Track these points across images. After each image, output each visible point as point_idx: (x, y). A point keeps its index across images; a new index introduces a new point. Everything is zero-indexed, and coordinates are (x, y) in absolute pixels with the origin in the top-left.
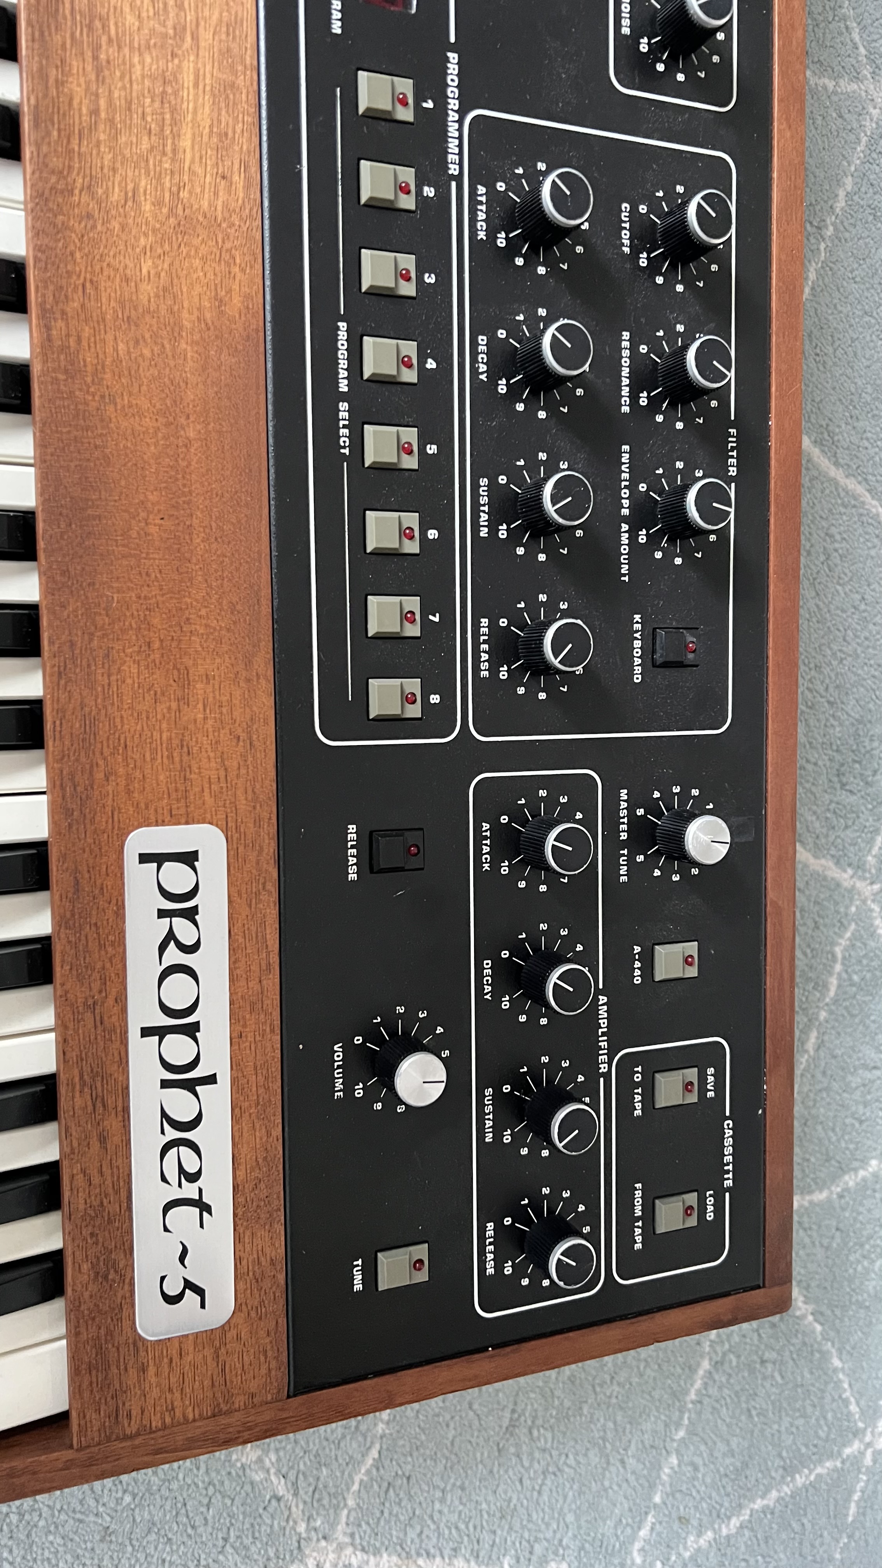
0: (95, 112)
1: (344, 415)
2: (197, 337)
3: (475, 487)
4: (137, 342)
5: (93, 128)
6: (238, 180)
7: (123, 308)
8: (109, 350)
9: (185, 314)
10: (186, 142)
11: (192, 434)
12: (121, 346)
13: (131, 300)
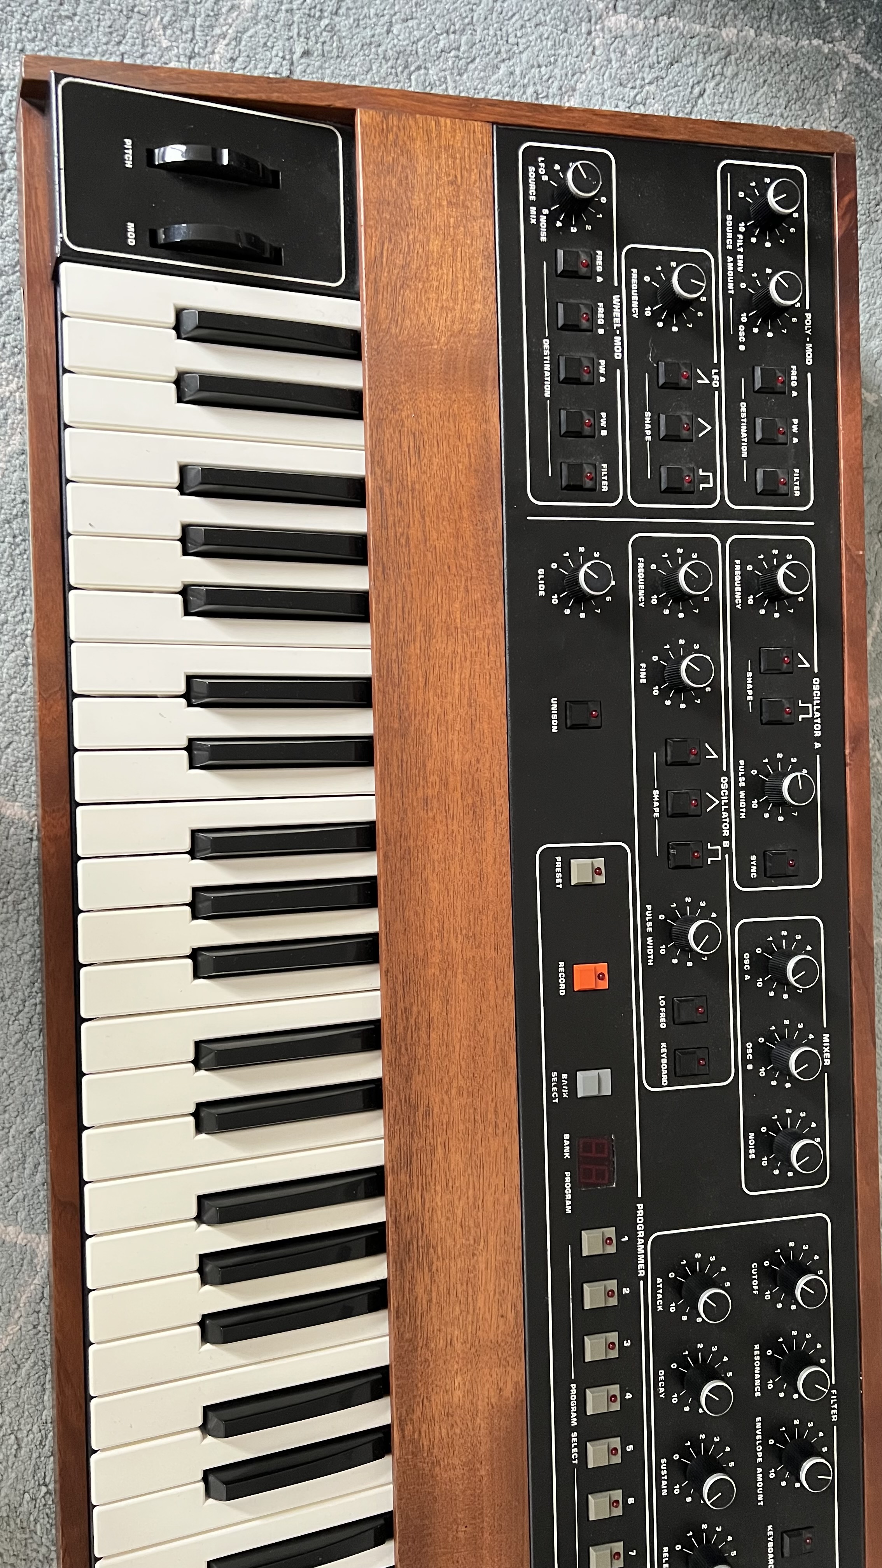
0: (430, 1301)
1: (575, 1440)
2: (486, 1415)
3: (658, 1465)
4: (452, 1426)
5: (430, 1309)
6: (511, 1316)
7: (444, 1407)
8: (437, 1434)
9: (480, 1403)
10: (480, 1303)
11: (483, 1473)
12: (444, 1431)
13: (449, 1402)
